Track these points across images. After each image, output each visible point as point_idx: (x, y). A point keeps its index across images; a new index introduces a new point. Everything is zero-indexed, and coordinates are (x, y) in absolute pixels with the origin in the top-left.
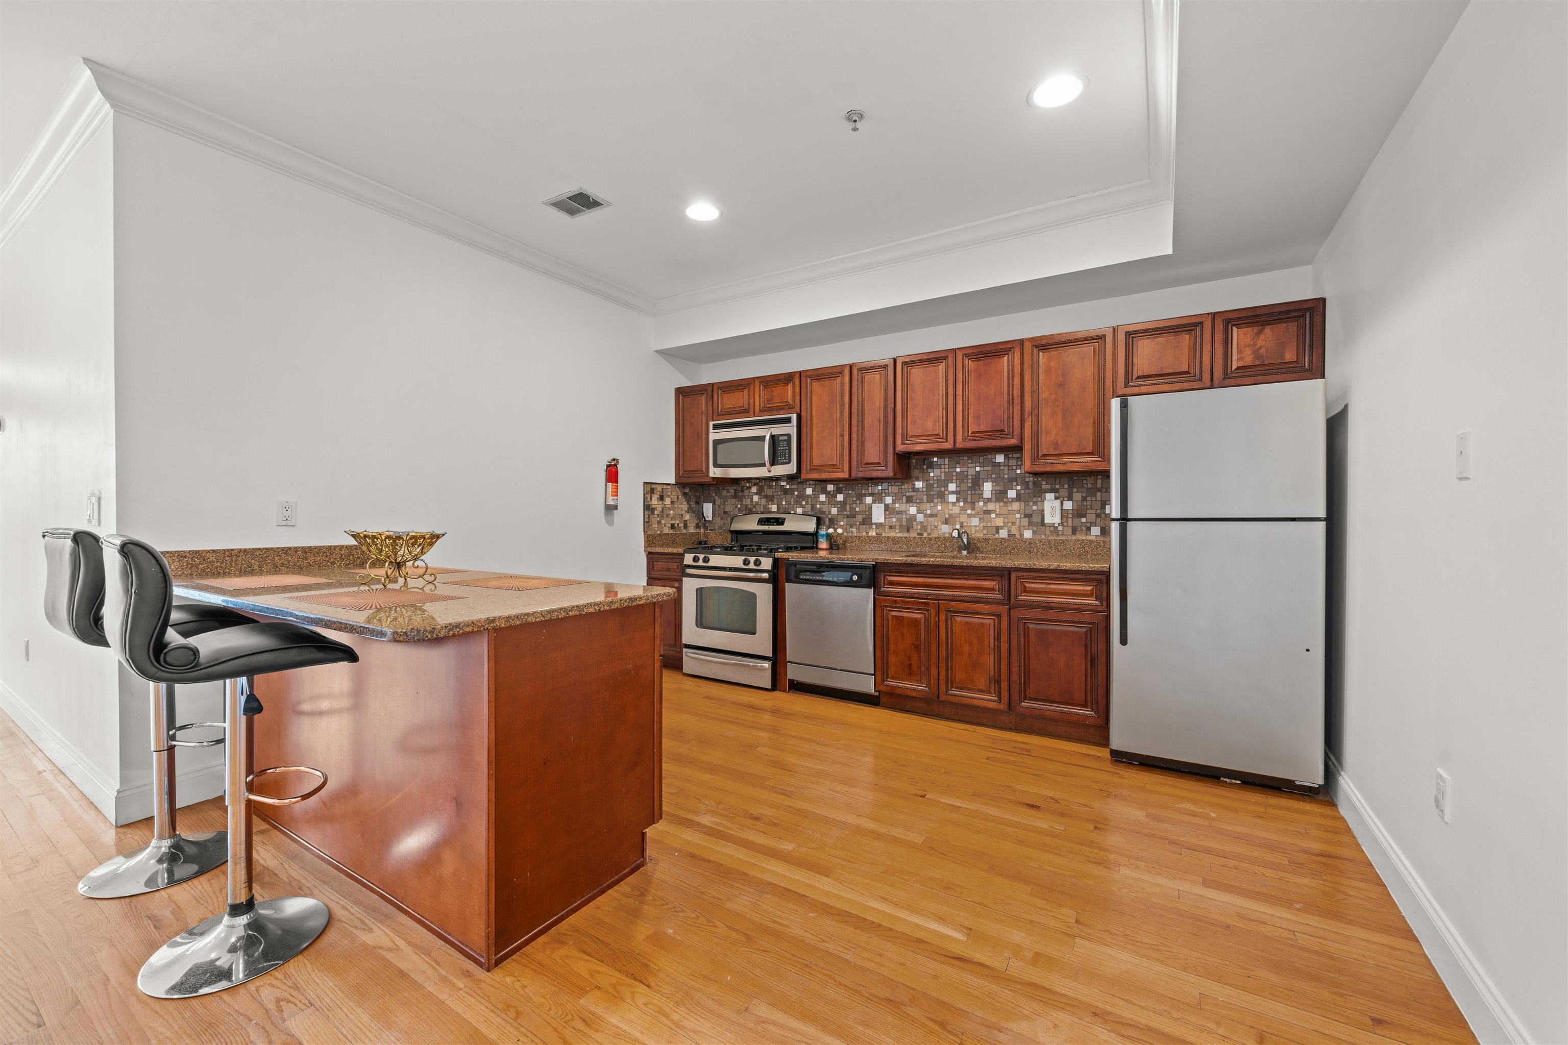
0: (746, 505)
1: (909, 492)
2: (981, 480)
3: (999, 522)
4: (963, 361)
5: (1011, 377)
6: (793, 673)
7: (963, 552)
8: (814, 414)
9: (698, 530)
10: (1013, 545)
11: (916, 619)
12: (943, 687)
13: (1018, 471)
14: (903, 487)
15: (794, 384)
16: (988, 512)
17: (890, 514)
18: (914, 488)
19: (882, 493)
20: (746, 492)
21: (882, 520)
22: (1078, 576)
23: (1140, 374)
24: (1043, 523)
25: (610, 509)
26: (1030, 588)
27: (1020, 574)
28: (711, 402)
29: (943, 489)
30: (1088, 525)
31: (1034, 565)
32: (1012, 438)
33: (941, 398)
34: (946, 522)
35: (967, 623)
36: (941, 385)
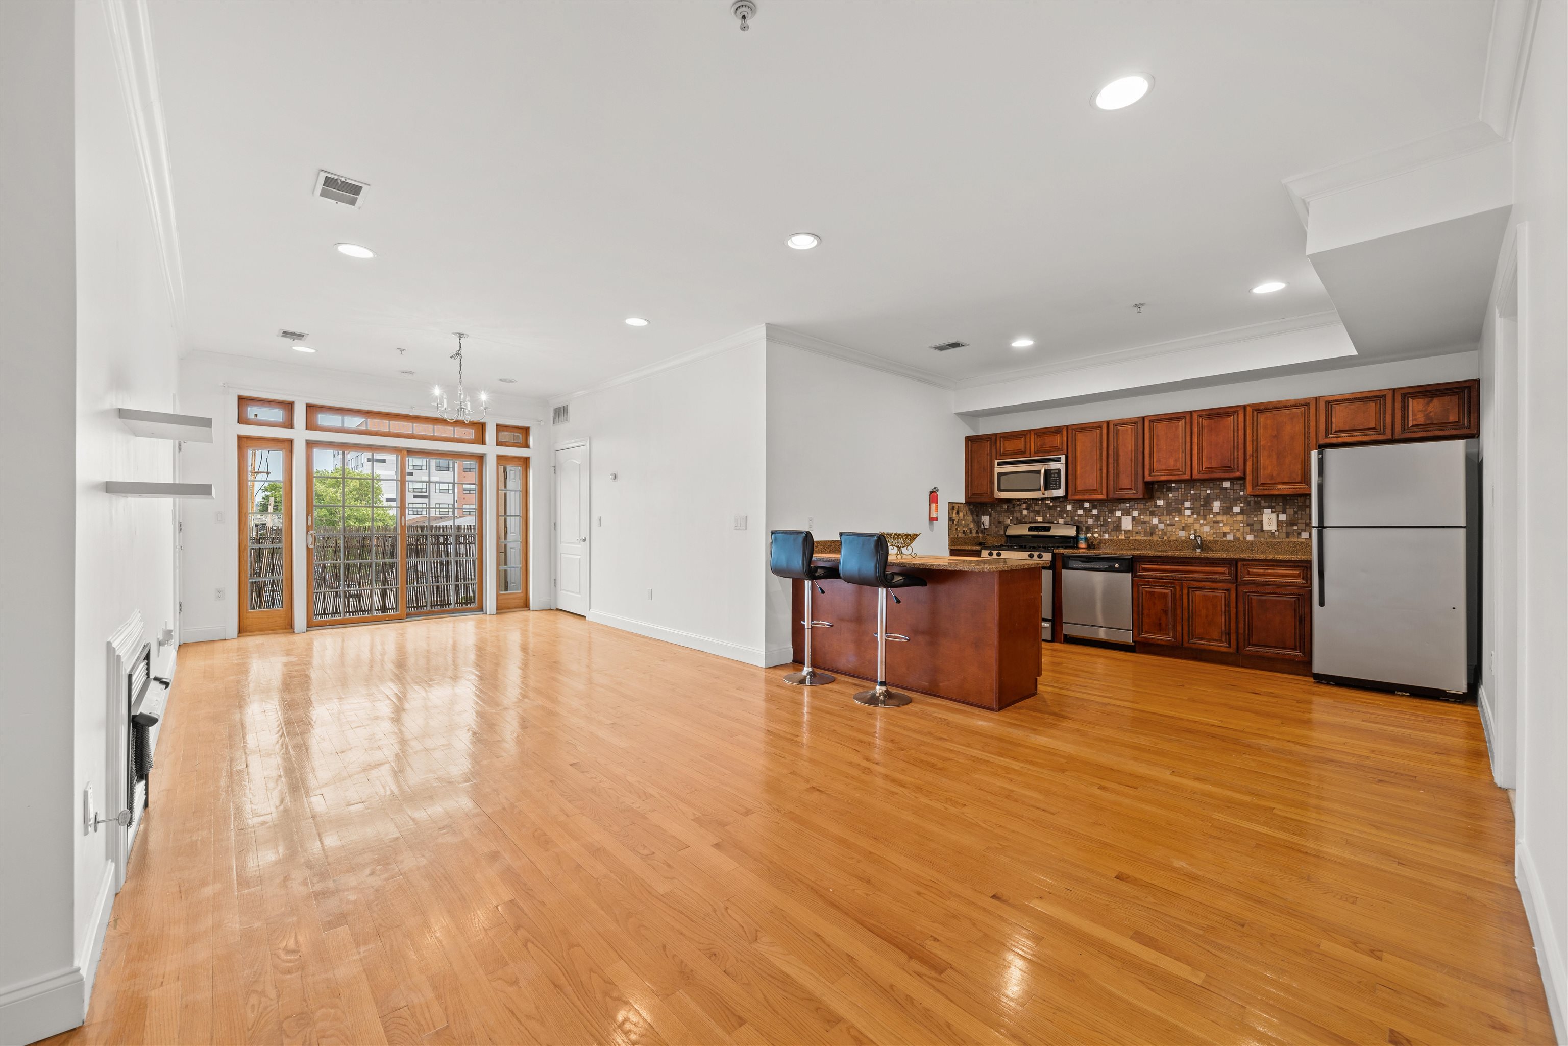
0: (1017, 518)
1: (1151, 508)
2: (1211, 500)
3: (1226, 529)
4: (1198, 419)
5: (1236, 430)
6: (1068, 630)
7: (1197, 550)
8: (1078, 454)
9: (978, 535)
10: (1238, 543)
11: (1164, 593)
12: (1186, 638)
13: (1242, 494)
14: (1147, 504)
15: (1062, 434)
16: (1218, 522)
17: (1136, 523)
18: (1156, 505)
19: (1130, 509)
20: (1017, 508)
21: (1130, 528)
22: (1289, 564)
23: (1337, 430)
24: (1262, 530)
25: (932, 520)
26: (1252, 572)
27: (1245, 563)
28: (995, 447)
29: (1180, 506)
30: (1299, 531)
31: (1255, 557)
32: (1237, 472)
33: (1181, 444)
34: (1183, 529)
35: (1204, 595)
36: (1180, 436)
